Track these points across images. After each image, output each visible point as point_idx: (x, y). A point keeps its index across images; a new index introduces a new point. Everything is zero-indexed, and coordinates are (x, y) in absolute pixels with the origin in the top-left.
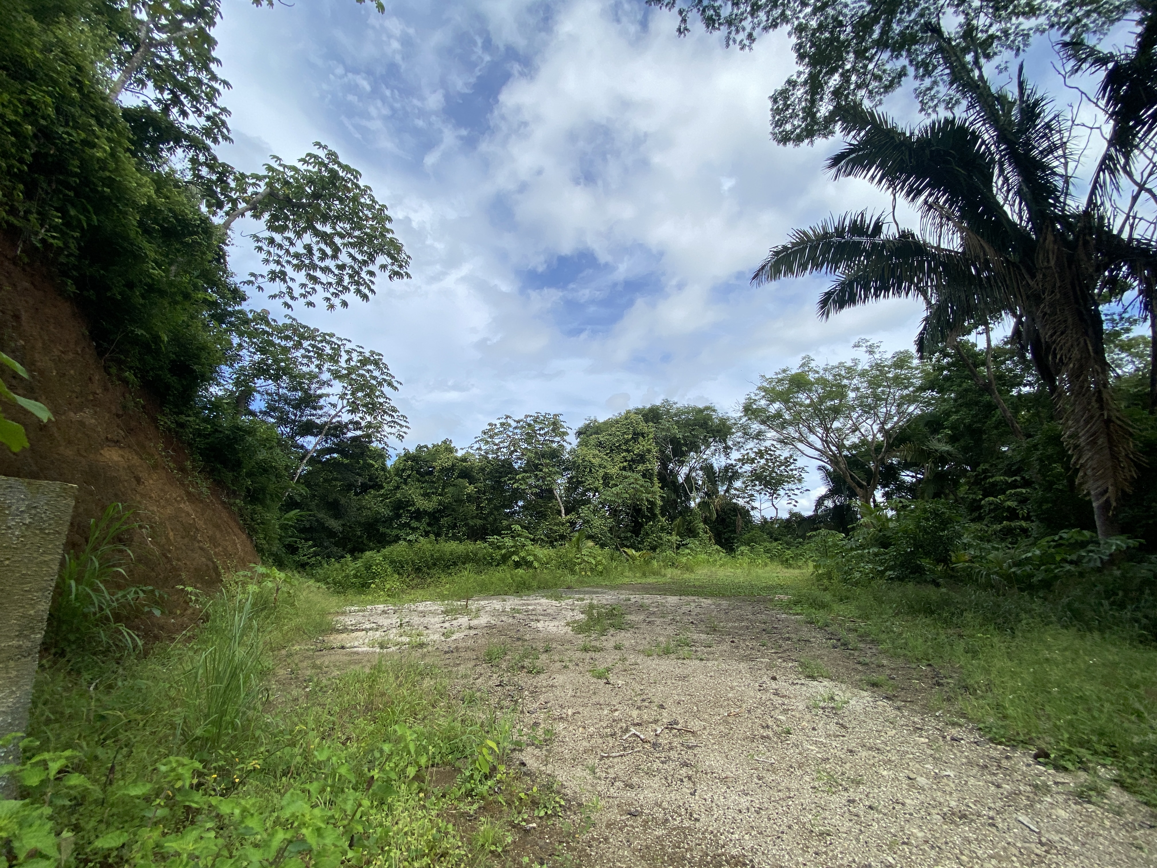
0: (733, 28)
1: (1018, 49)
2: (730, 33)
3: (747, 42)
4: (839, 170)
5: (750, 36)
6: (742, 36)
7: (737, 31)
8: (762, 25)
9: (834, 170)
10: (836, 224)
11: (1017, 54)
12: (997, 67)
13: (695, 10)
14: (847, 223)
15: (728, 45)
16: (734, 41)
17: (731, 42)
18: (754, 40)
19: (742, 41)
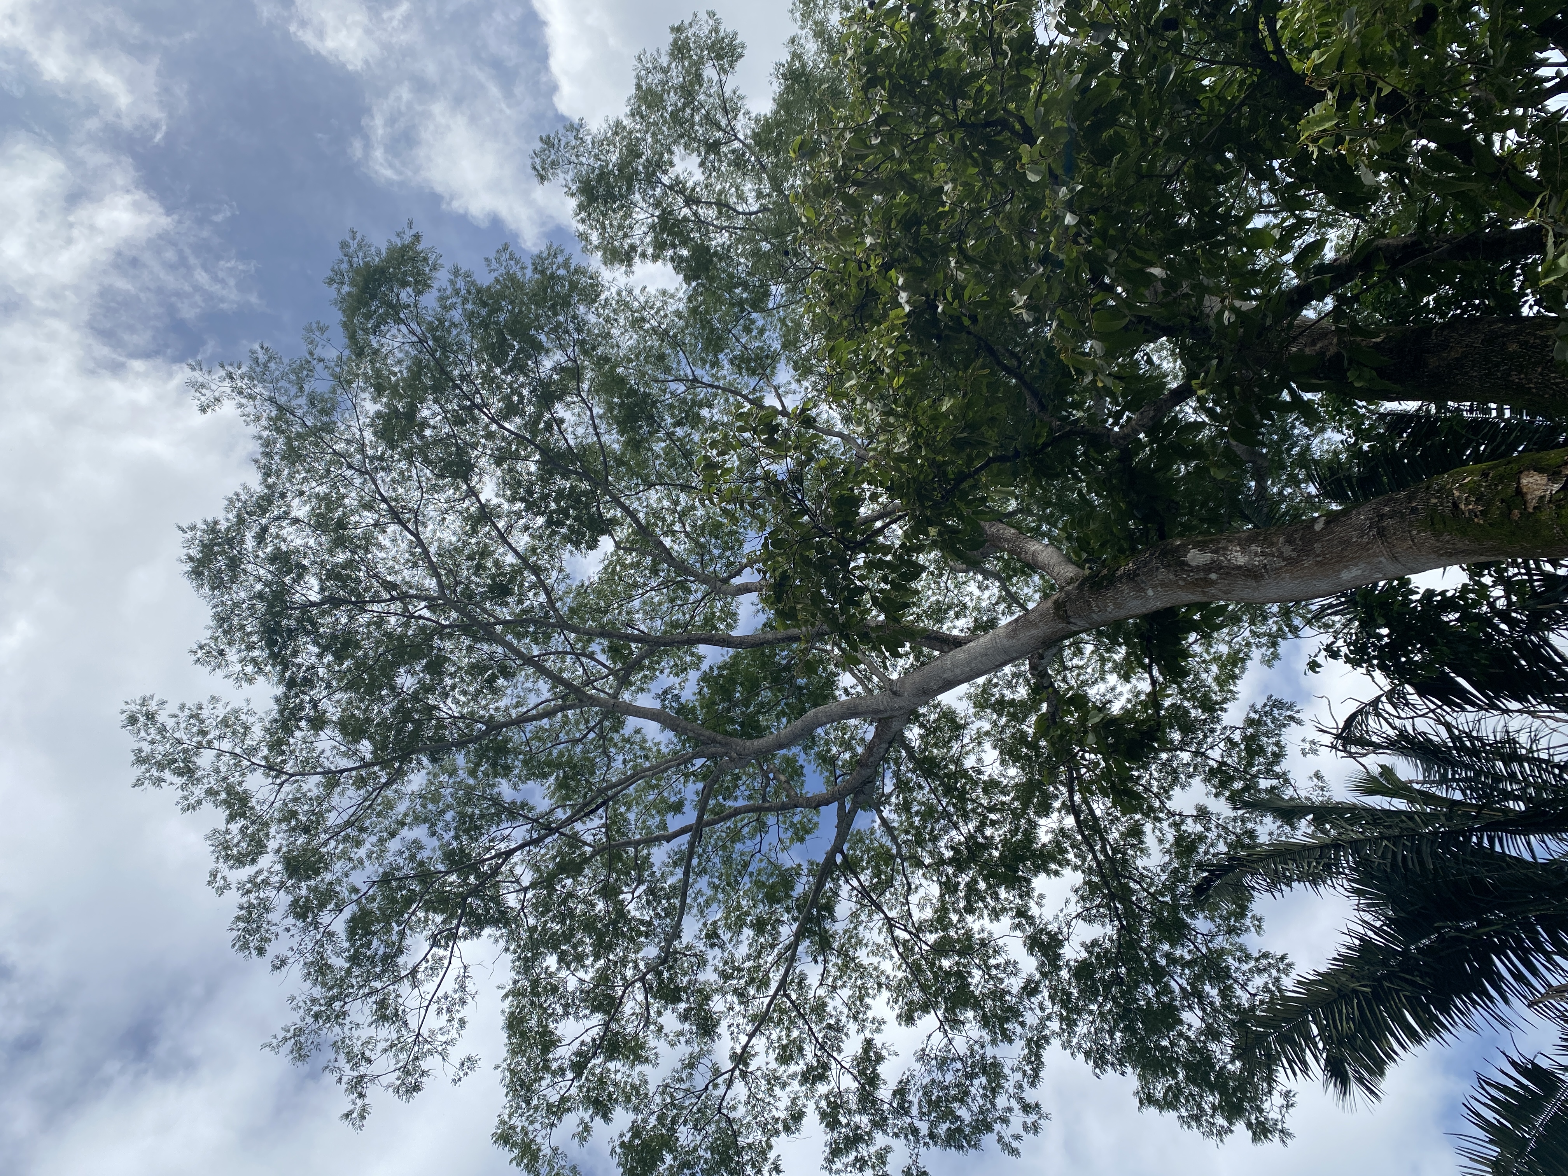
0: (997, 1127)
1: (1291, 718)
2: (1000, 1139)
3: (1032, 1118)
4: (1361, 1080)
5: (1027, 1108)
6: (1018, 1119)
7: (1005, 1121)
8: (1025, 1085)
9: (1355, 1088)
10: (1482, 1134)
11: (1299, 722)
12: (1304, 754)
13: (923, 1150)
14: (1489, 1115)
15: (1015, 1152)
16: (1017, 1137)
17: (1015, 1144)
18: (1037, 1105)
19: (1025, 1127)
